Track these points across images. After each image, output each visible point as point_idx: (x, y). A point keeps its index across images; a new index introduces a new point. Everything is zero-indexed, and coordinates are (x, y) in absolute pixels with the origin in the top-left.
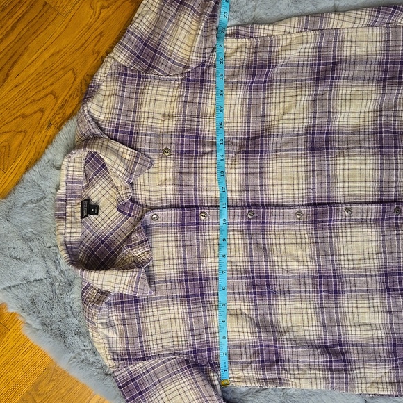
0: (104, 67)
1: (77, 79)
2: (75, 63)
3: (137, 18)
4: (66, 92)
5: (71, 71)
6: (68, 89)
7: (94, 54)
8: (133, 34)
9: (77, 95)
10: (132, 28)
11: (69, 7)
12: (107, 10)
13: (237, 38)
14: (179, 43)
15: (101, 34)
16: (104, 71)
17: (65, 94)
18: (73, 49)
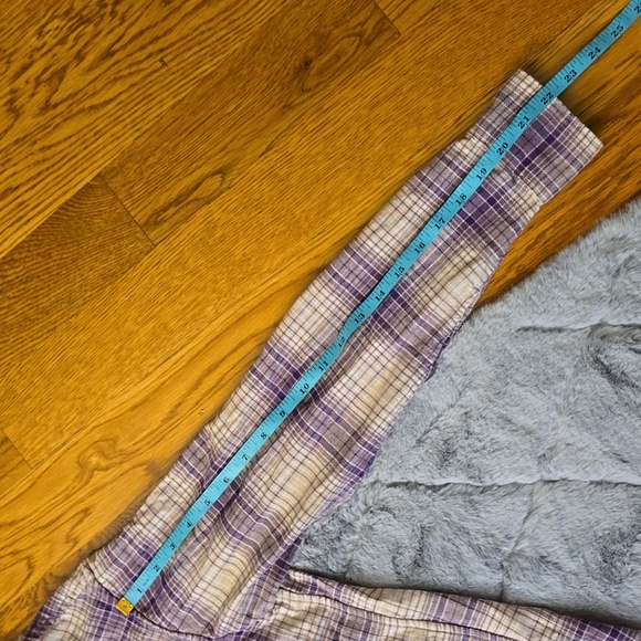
0: (75, 582)
1: (32, 577)
2: (35, 549)
3: (143, 514)
4: (11, 593)
5: (25, 562)
6: (14, 589)
7: (67, 542)
8: (131, 541)
9: (27, 604)
10: (131, 532)
11: (42, 453)
12: (103, 474)
13: (311, 594)
14: (203, 585)
15: (86, 512)
16: (73, 589)
17: (8, 596)
18: (35, 526)
